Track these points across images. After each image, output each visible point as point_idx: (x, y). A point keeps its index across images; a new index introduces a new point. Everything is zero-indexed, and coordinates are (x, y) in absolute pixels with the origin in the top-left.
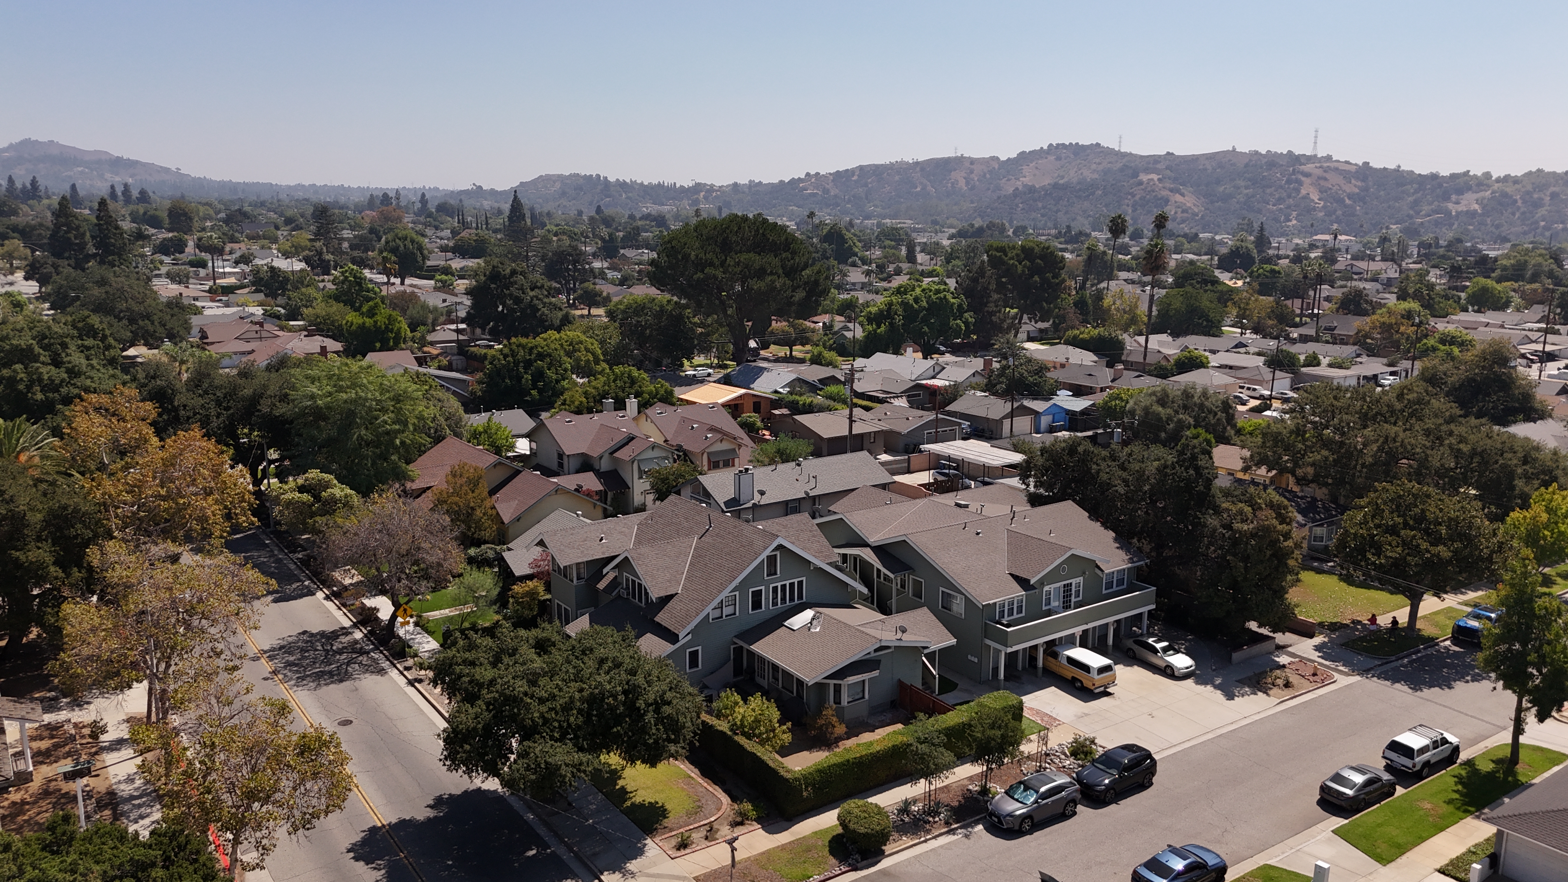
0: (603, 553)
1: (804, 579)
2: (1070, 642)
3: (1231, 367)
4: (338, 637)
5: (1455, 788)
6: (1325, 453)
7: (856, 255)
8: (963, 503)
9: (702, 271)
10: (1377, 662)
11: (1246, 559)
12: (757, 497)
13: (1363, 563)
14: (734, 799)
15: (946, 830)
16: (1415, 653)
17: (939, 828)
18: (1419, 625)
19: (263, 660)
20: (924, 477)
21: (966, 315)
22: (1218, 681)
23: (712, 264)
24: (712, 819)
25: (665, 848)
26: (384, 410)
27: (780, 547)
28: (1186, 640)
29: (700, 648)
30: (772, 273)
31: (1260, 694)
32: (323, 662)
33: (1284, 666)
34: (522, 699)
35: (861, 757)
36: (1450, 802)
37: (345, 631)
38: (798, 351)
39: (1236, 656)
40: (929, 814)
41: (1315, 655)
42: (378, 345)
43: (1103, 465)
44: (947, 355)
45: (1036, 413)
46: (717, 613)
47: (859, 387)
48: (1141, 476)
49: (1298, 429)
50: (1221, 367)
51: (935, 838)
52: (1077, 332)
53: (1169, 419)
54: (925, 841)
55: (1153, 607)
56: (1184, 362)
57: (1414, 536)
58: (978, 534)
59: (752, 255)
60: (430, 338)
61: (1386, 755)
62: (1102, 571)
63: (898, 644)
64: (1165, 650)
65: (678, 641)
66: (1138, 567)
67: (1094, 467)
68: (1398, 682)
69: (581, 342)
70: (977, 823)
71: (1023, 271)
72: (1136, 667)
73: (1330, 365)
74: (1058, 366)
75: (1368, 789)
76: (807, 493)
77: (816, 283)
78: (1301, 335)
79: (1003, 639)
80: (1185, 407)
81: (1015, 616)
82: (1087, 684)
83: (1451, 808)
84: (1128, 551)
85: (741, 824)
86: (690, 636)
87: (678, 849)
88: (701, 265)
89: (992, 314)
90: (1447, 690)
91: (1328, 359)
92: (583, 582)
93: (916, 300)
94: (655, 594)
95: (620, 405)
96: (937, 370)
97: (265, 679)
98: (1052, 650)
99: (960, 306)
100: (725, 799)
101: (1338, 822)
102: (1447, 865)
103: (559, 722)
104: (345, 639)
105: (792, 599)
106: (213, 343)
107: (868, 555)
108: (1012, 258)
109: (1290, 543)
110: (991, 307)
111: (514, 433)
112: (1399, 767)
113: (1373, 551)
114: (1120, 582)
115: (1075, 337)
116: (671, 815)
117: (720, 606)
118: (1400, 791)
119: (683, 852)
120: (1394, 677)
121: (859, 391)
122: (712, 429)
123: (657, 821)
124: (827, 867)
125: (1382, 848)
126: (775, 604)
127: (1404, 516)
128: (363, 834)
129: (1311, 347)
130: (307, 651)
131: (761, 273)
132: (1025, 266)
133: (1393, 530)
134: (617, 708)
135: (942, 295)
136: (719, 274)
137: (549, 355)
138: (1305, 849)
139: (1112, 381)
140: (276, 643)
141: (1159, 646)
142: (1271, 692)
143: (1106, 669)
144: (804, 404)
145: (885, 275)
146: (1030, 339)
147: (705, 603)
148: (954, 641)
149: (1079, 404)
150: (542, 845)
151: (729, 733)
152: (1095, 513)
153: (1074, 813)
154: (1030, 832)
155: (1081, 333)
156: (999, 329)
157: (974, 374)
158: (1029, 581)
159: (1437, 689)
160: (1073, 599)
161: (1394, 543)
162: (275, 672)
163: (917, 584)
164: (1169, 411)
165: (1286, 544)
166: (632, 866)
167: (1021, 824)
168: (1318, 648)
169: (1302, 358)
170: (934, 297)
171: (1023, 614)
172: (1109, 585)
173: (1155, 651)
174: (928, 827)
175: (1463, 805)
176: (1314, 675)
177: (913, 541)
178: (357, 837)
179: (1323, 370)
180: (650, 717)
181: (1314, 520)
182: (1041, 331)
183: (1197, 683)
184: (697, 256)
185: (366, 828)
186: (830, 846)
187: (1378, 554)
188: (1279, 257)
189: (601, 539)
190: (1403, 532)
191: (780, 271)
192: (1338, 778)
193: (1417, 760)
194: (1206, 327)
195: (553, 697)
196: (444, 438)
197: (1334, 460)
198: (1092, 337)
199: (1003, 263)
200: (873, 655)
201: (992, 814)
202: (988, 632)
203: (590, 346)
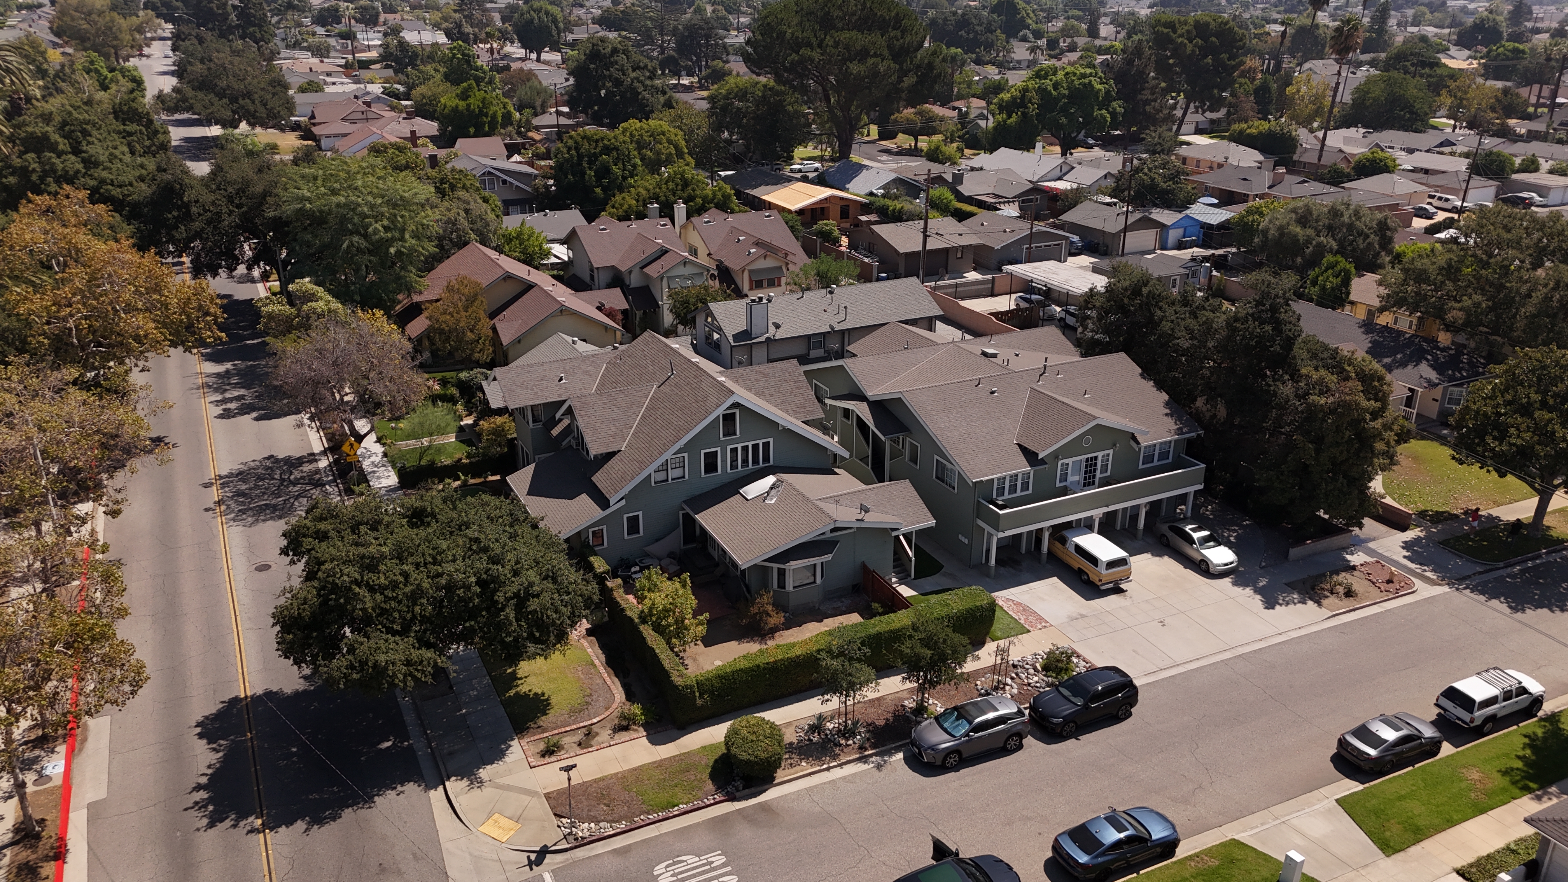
0: (560, 396)
1: (771, 440)
2: (1087, 526)
3: (1426, 172)
4: (301, 464)
5: (1521, 753)
6: (1477, 298)
7: (1027, 27)
8: (990, 351)
9: (797, 53)
10: (1479, 569)
11: (1318, 441)
12: (772, 329)
13: (1480, 449)
14: (630, 696)
15: (857, 756)
16: (1532, 559)
17: (850, 754)
18: (1547, 521)
19: (214, 488)
20: (1004, 303)
21: (1115, 104)
22: (1263, 583)
23: (809, 45)
24: (595, 721)
25: (529, 753)
26: (378, 218)
27: (736, 405)
28: (1241, 527)
29: (640, 513)
30: (875, 55)
31: (1310, 603)
32: (273, 493)
33: (1354, 568)
34: (350, 589)
35: (775, 662)
36: (1506, 772)
37: (312, 458)
38: (924, 143)
39: (1295, 552)
40: (844, 735)
41: (1399, 555)
42: (472, 130)
43: (1170, 311)
44: (1096, 149)
45: (1163, 226)
46: (661, 476)
47: (966, 189)
48: (1208, 329)
49: (1450, 266)
50: (1415, 170)
51: (840, 765)
52: (1244, 126)
53: (1308, 241)
54: (828, 769)
55: (1201, 487)
56: (1364, 164)
57: (1550, 421)
58: (992, 393)
59: (854, 33)
60: (536, 121)
61: (1440, 702)
62: (1138, 443)
63: (858, 525)
64: (1205, 540)
65: (608, 506)
66: (1189, 441)
67: (1159, 313)
68: (1496, 597)
69: (663, 134)
70: (897, 750)
71: (1193, 51)
72: (1166, 558)
73: (1551, 172)
74: (1215, 166)
75: (1399, 749)
76: (831, 327)
77: (930, 66)
78: (1529, 131)
79: (995, 522)
80: (1330, 229)
81: (1019, 493)
82: (1094, 578)
83: (1504, 782)
84: (1179, 419)
85: (626, 728)
86: (623, 502)
87: (543, 756)
88: (797, 45)
89: (1147, 102)
90: (1558, 613)
91: (1551, 162)
92: (539, 425)
93: (1056, 86)
94: (595, 449)
95: (667, 212)
96: (1065, 169)
97: (207, 510)
98: (1060, 533)
99: (1108, 92)
100: (619, 694)
101: (1350, 787)
102: (1471, 865)
103: (399, 612)
104: (307, 468)
105: (756, 461)
106: (320, 124)
107: (862, 410)
108: (1181, 36)
109: (1378, 424)
110: (1146, 95)
111: (549, 238)
112: (1453, 719)
113: (1496, 433)
114: (1163, 455)
115: (1241, 132)
116: (551, 712)
117: (664, 467)
118: (1447, 749)
119: (547, 759)
120: (1490, 590)
121: (966, 194)
122: (758, 244)
123: (534, 718)
124: (700, 794)
125: (1394, 831)
126: (734, 466)
127: (1545, 393)
128: (221, 706)
129: (1535, 148)
130: (263, 479)
131: (863, 55)
132: (1195, 46)
133: (1526, 410)
134: (471, 599)
135: (1087, 81)
136: (816, 55)
137: (616, 149)
138: (1295, 822)
139: (1270, 187)
140: (236, 467)
141: (1196, 536)
142: (1325, 602)
143: (1121, 562)
144: (894, 210)
145: (1057, 51)
146: (1199, 131)
147: (643, 465)
148: (932, 522)
149: (1216, 216)
150: (401, 733)
151: (637, 620)
152: (1148, 372)
153: (1020, 747)
154: (956, 768)
155: (1249, 127)
156: (1152, 121)
157: (1105, 176)
158: (1037, 455)
159: (1545, 610)
160: (1098, 475)
161: (1523, 427)
162: (219, 503)
163: (914, 448)
164: (1310, 232)
165: (1372, 424)
166: (484, 773)
167: (945, 758)
168: (1407, 546)
169: (1518, 161)
170: (1077, 82)
171: (1030, 491)
172: (1149, 459)
173: (1191, 541)
174: (837, 751)
175: (1523, 778)
176: (1389, 581)
177: (908, 400)
178: (212, 708)
179: (1541, 178)
180: (510, 613)
181: (1451, 379)
182: (1212, 121)
183: (1235, 583)
184: (793, 34)
185: (226, 699)
186: (713, 768)
187: (1501, 439)
188: (1538, 31)
189: (561, 379)
190: (1537, 414)
191: (886, 53)
192: (1364, 733)
193: (1477, 714)
194: (1409, 119)
195: (394, 585)
196: (466, 244)
197: (1488, 307)
198: (1260, 133)
199: (1171, 41)
200: (829, 535)
201: (913, 743)
202: (981, 512)
203: (673, 137)
